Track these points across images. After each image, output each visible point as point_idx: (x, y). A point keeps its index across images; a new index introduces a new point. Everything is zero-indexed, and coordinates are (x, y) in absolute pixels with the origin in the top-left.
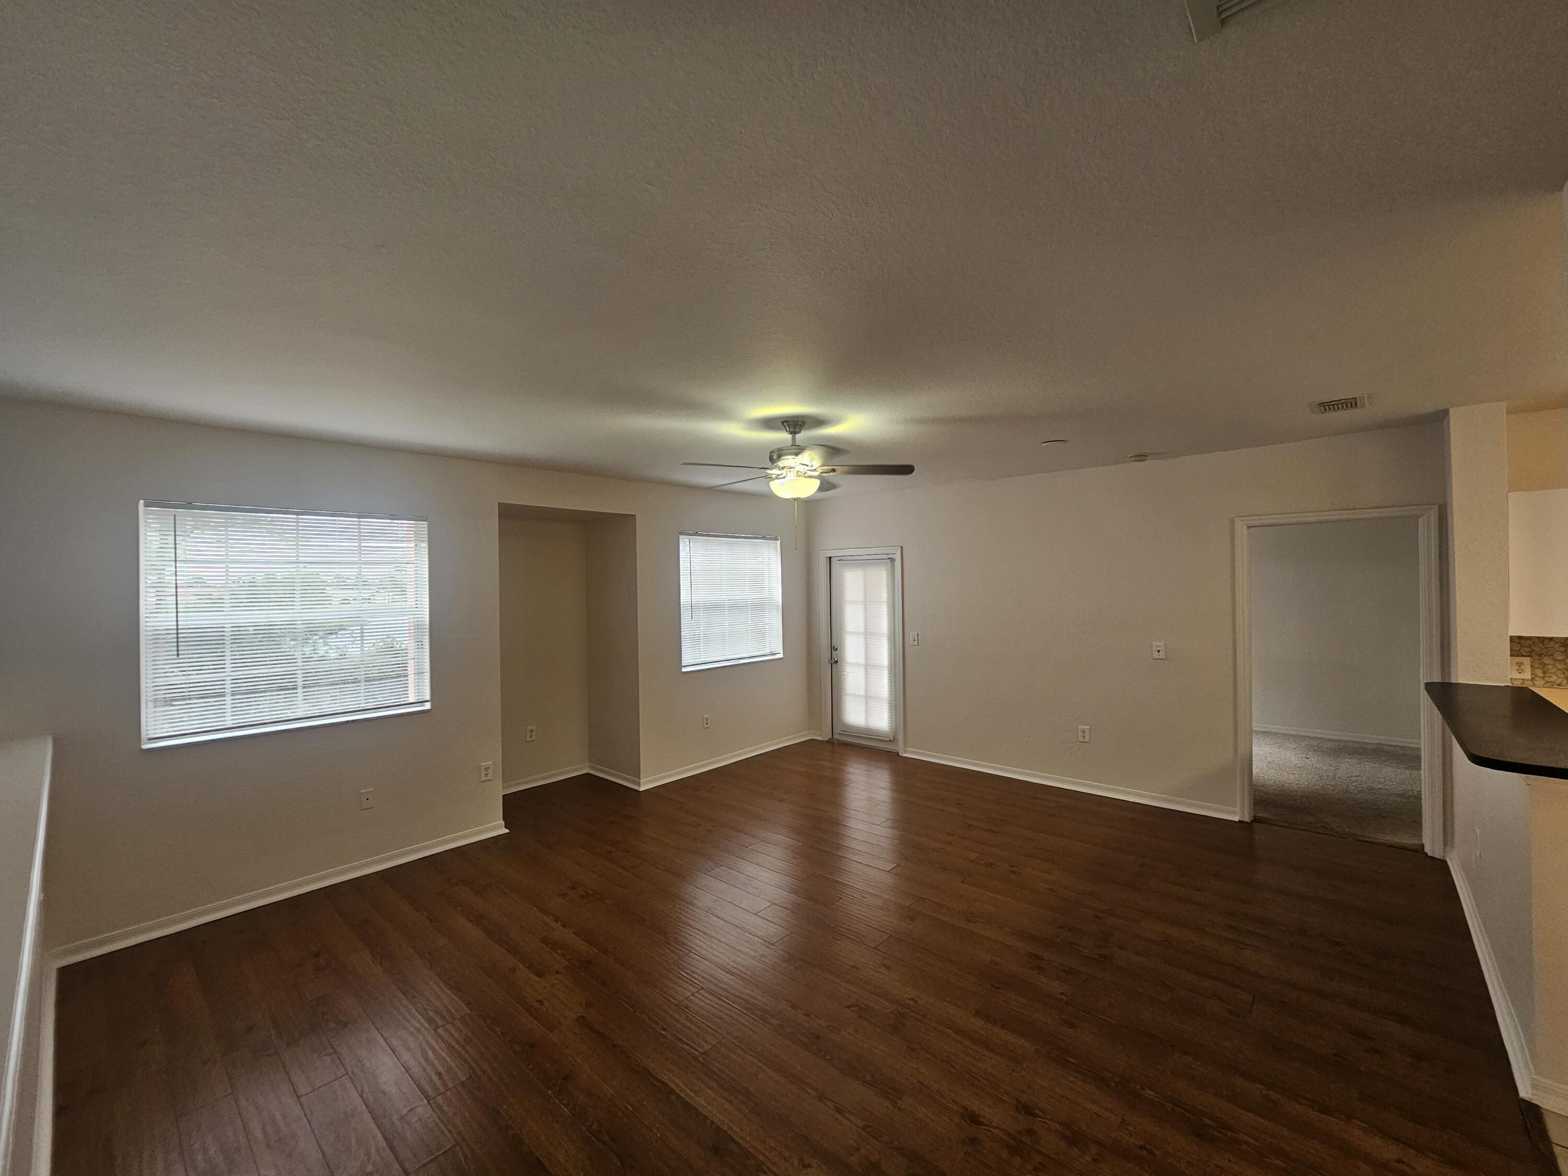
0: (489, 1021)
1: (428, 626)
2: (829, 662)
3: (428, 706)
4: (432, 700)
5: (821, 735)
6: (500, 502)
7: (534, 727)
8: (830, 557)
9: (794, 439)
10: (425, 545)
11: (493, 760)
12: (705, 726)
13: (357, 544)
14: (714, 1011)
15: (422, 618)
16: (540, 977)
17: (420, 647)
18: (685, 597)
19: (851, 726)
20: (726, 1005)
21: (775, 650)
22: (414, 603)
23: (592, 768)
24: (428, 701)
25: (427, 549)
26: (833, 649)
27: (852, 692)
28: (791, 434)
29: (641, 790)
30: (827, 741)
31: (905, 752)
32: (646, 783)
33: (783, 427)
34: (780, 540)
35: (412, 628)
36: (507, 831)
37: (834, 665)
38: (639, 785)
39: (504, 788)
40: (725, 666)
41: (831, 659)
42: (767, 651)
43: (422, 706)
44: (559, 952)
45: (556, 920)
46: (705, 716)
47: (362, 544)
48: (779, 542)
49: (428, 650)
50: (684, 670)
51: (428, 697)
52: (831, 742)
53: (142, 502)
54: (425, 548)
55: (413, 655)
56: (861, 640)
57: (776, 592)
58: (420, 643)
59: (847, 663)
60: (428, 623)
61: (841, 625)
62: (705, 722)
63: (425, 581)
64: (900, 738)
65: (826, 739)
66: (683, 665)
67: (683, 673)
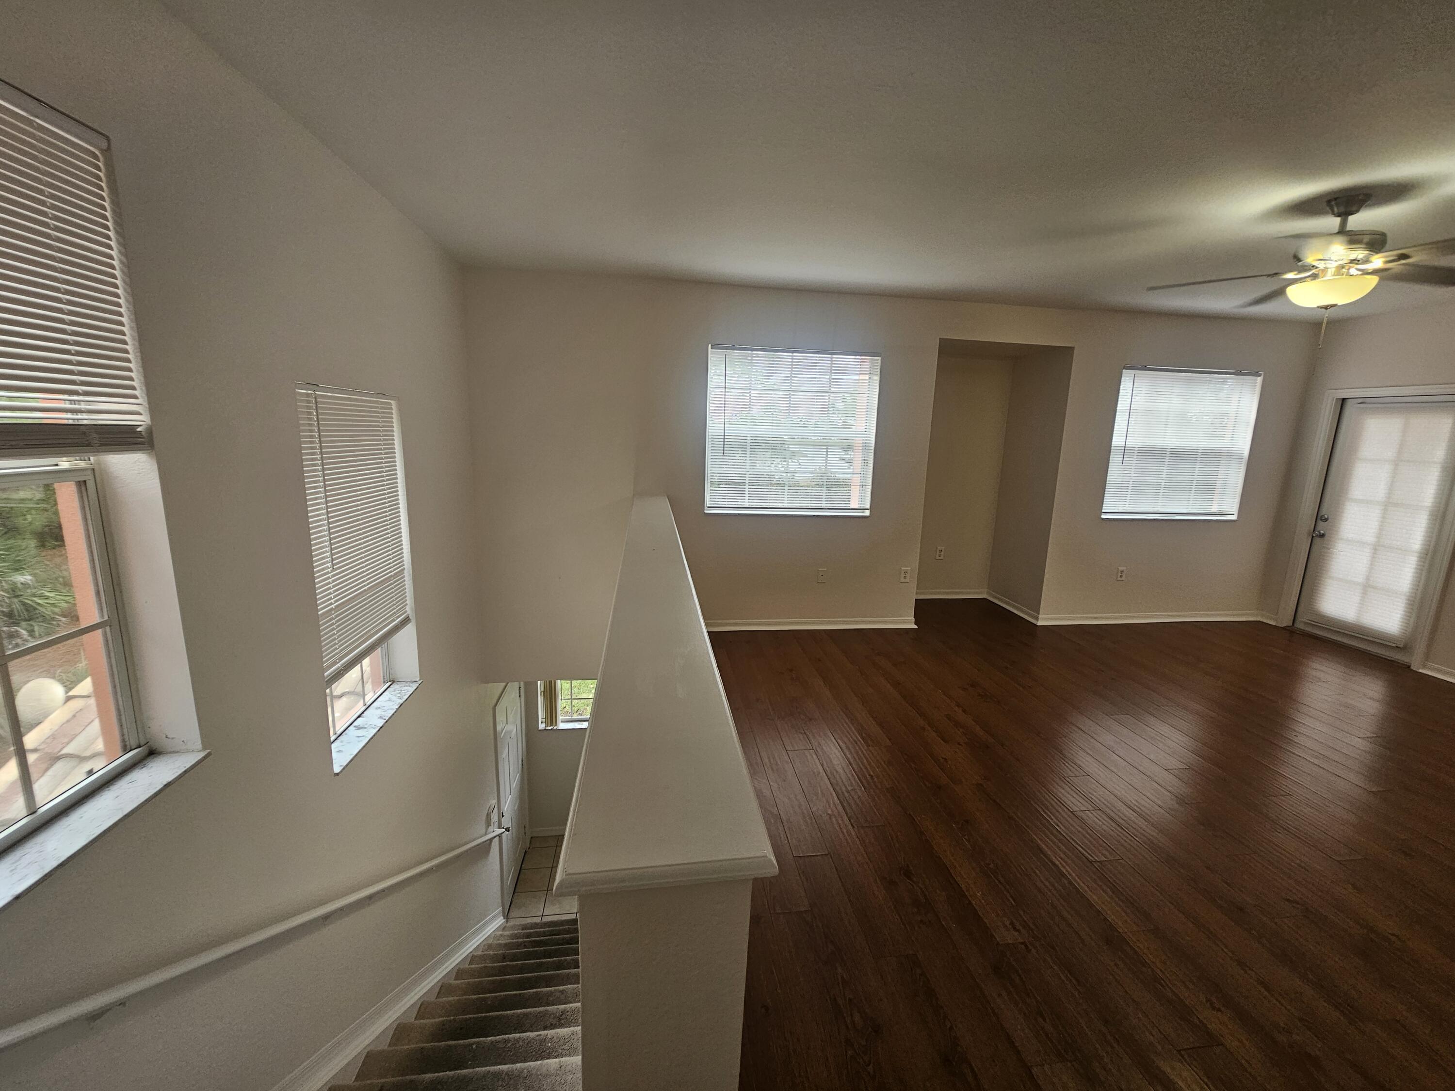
0: (906, 757)
1: (873, 448)
2: (1309, 535)
3: (867, 513)
4: (871, 509)
5: (1274, 620)
6: (941, 337)
7: (943, 548)
8: (1344, 400)
9: (1344, 224)
10: (877, 378)
11: (911, 566)
12: (1119, 579)
13: (828, 377)
14: (1112, 833)
15: (869, 440)
16: (945, 743)
17: (866, 464)
18: (1117, 440)
19: (1328, 617)
20: (1125, 833)
21: (1226, 509)
22: (863, 428)
23: (988, 593)
24: (868, 509)
25: (878, 382)
26: (1320, 517)
27: (1341, 576)
28: (1339, 216)
29: (1038, 624)
30: (1284, 628)
31: (1424, 666)
32: (1044, 619)
33: (1328, 209)
34: (1262, 376)
35: (861, 448)
36: (916, 627)
37: (1317, 541)
38: (1038, 620)
39: (917, 593)
40: (1154, 519)
41: (1314, 530)
42: (1214, 509)
43: (863, 513)
44: (961, 730)
45: (958, 706)
46: (1121, 569)
47: (833, 377)
48: (1259, 380)
49: (871, 468)
50: (1103, 516)
51: (868, 507)
52: (1290, 631)
53: (710, 345)
54: (877, 380)
55: (860, 470)
56: (1375, 514)
57: (1243, 443)
58: (866, 462)
59: (1342, 539)
60: (873, 445)
61: (1343, 490)
62: (1120, 574)
63: (874, 409)
64: (1420, 648)
65: (1283, 626)
66: (1103, 511)
67: (1103, 519)
